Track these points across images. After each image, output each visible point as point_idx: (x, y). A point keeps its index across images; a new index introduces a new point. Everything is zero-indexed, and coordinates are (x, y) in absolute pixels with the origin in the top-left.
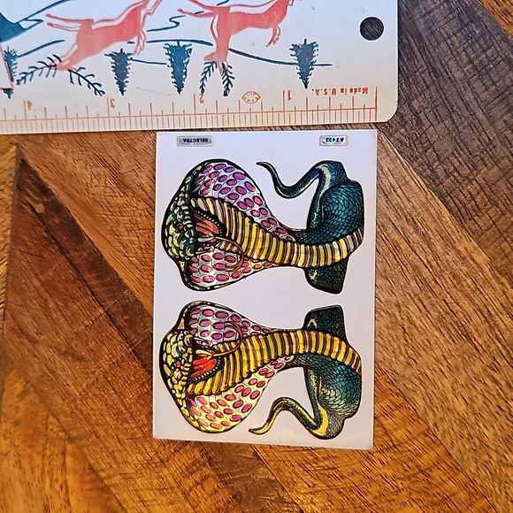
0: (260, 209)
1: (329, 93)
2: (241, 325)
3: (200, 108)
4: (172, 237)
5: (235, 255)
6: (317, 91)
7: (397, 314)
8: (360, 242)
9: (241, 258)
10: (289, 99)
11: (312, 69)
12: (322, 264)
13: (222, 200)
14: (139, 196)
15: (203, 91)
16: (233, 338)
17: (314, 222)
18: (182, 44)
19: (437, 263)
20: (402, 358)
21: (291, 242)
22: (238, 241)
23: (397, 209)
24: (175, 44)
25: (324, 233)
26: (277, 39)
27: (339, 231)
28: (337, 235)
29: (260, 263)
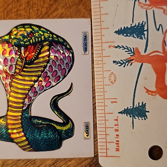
0: (43, 86)
1: (116, 128)
3: (106, 46)
5: (13, 71)
6: (117, 120)
8: (24, 150)
9: (12, 75)
10: (112, 102)
11: (130, 117)
12: (10, 127)
14: (50, 8)
15: (116, 47)
17: (36, 121)
18: (146, 33)
21: (23, 107)
22: (22, 73)
24: (146, 28)
26: (149, 94)
27: (31, 137)
28: (28, 135)
29: (9, 87)
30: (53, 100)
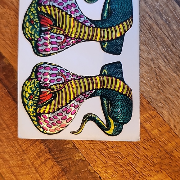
0: (75, 10)
2: (65, 74)
4: (28, 28)
5: (62, 36)
7: (152, 65)
8: (131, 26)
9: (65, 37)
12: (110, 39)
13: (54, 7)
14: (11, 8)
16: (61, 82)
17: (105, 15)
19: (174, 36)
20: (155, 89)
21: (93, 27)
22: (64, 28)
23: (151, 6)
25: (111, 21)
27: (119, 20)
28: (118, 22)
29: (76, 40)
30: (88, 1)
